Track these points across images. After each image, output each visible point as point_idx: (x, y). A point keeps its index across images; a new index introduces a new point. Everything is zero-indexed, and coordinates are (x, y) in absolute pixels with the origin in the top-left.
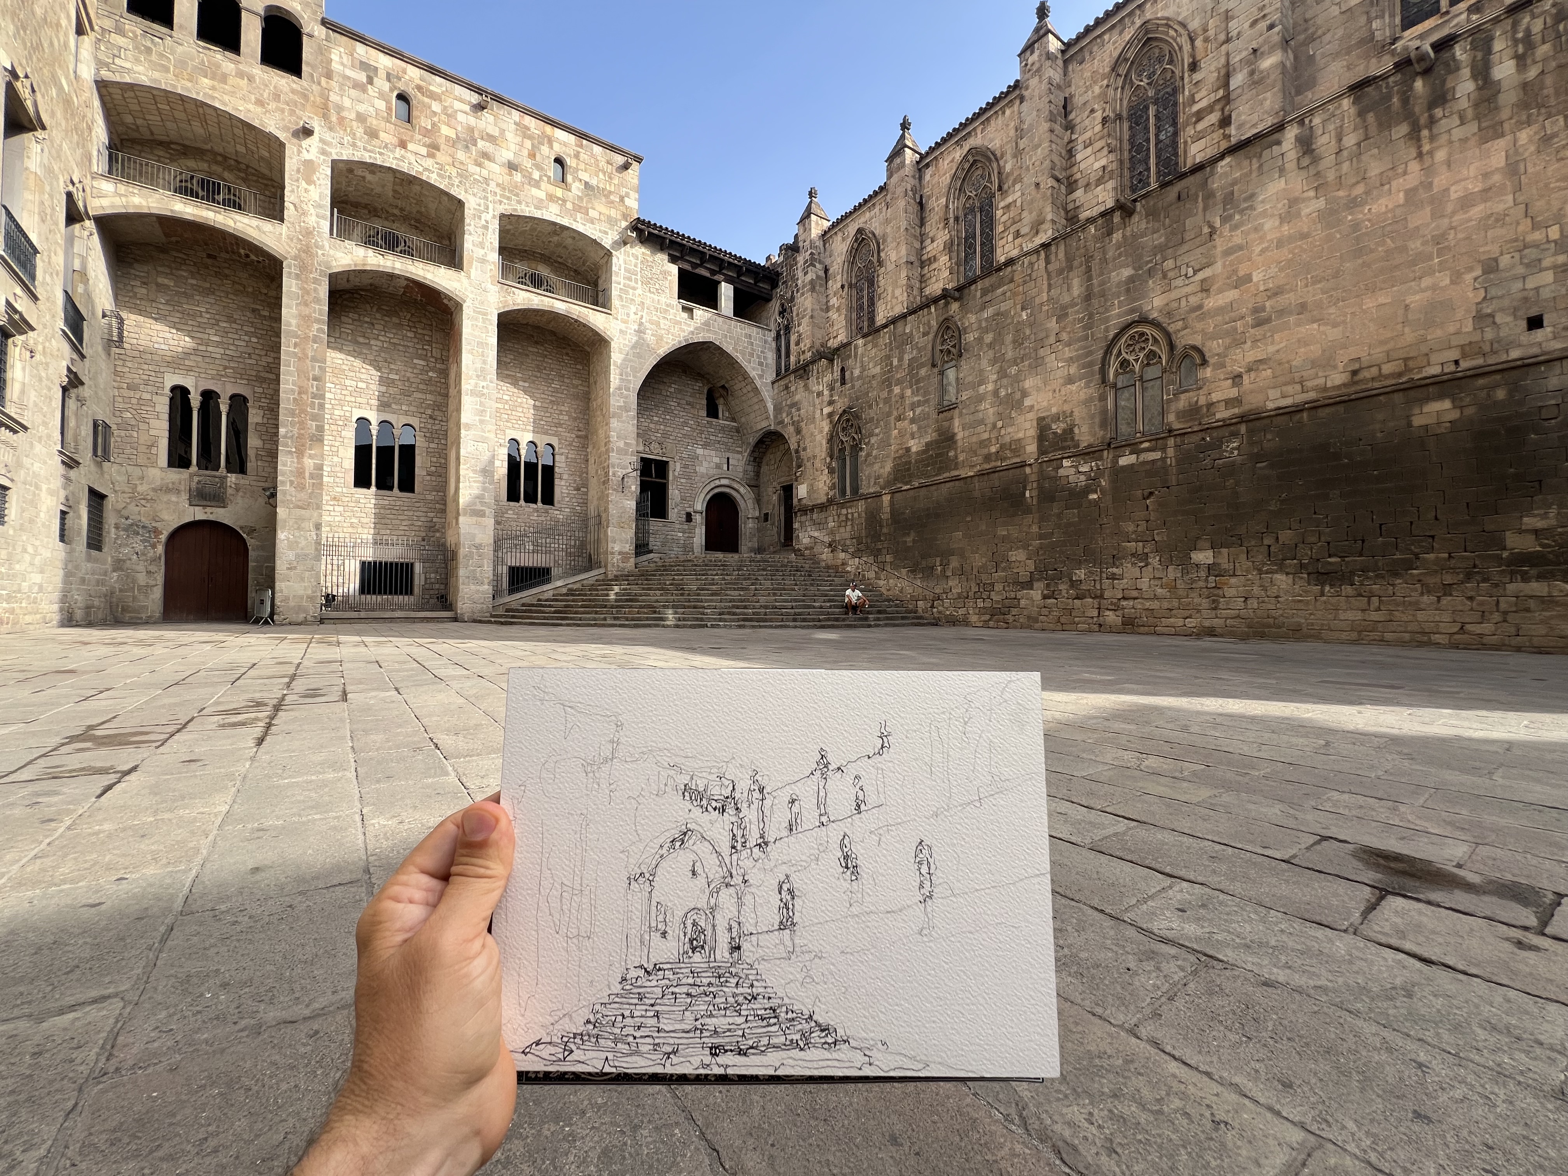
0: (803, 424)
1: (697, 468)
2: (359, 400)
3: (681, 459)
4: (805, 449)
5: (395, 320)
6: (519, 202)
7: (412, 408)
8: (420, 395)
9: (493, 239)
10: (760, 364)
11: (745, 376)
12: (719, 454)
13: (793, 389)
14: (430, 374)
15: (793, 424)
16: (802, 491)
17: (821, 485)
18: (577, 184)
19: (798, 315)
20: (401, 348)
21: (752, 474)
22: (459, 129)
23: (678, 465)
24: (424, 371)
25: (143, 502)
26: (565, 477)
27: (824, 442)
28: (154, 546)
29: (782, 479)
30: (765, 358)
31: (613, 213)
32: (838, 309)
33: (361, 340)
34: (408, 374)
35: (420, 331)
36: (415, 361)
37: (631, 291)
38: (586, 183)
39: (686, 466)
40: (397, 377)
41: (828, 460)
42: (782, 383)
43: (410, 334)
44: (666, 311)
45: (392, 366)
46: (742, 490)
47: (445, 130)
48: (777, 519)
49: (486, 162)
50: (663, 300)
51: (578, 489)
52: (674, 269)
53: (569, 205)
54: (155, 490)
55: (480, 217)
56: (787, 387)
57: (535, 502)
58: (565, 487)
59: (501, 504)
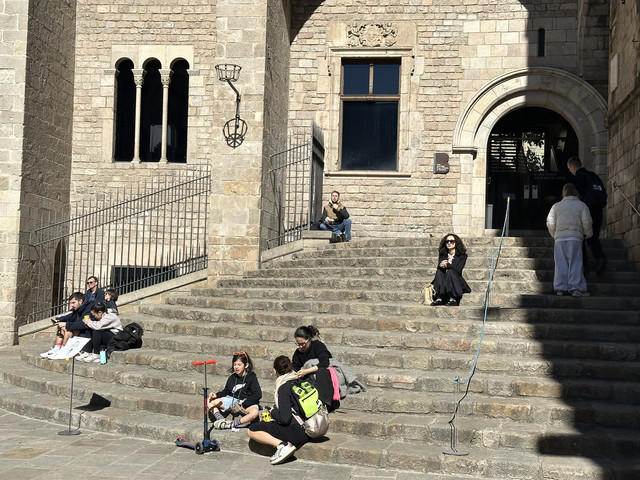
1: (465, 62)
3: (429, 48)
12: (517, 24)
16: (613, 73)
58: (203, 130)
59: (104, 166)
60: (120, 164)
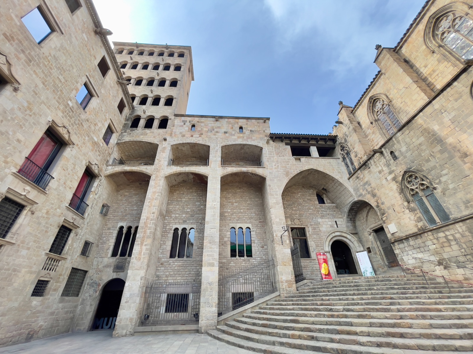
0: (376, 191)
1: (321, 229)
2: (176, 221)
3: (311, 225)
4: (383, 204)
5: (191, 190)
6: (228, 141)
7: (194, 221)
8: (197, 216)
9: (219, 154)
10: (339, 172)
11: (333, 179)
12: (330, 220)
13: (362, 176)
14: (201, 207)
15: (369, 193)
16: (391, 228)
17: (407, 221)
18: (248, 131)
19: (351, 145)
20: (192, 200)
21: (351, 227)
22: (209, 128)
23: (310, 229)
24: (199, 206)
25: (99, 272)
26: (256, 242)
27: (397, 195)
28: (96, 292)
29: (372, 226)
30: (341, 170)
31: (261, 136)
32: (373, 133)
33: (179, 199)
34: (194, 208)
35: (199, 192)
36: (196, 203)
37: (272, 158)
38: (251, 130)
39: (314, 229)
40: (189, 210)
41: (406, 204)
42: (354, 177)
43: (195, 194)
44: (288, 162)
45: (188, 207)
46: (348, 236)
47: (205, 129)
48: (377, 250)
49: (217, 134)
50: (286, 158)
51: (263, 247)
52: (289, 147)
53: (245, 138)
54: (104, 267)
55: (215, 149)
56: (358, 178)
57: (243, 256)
58: (256, 247)
59: (228, 259)
60: (233, 258)
